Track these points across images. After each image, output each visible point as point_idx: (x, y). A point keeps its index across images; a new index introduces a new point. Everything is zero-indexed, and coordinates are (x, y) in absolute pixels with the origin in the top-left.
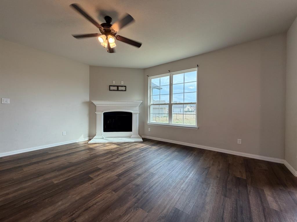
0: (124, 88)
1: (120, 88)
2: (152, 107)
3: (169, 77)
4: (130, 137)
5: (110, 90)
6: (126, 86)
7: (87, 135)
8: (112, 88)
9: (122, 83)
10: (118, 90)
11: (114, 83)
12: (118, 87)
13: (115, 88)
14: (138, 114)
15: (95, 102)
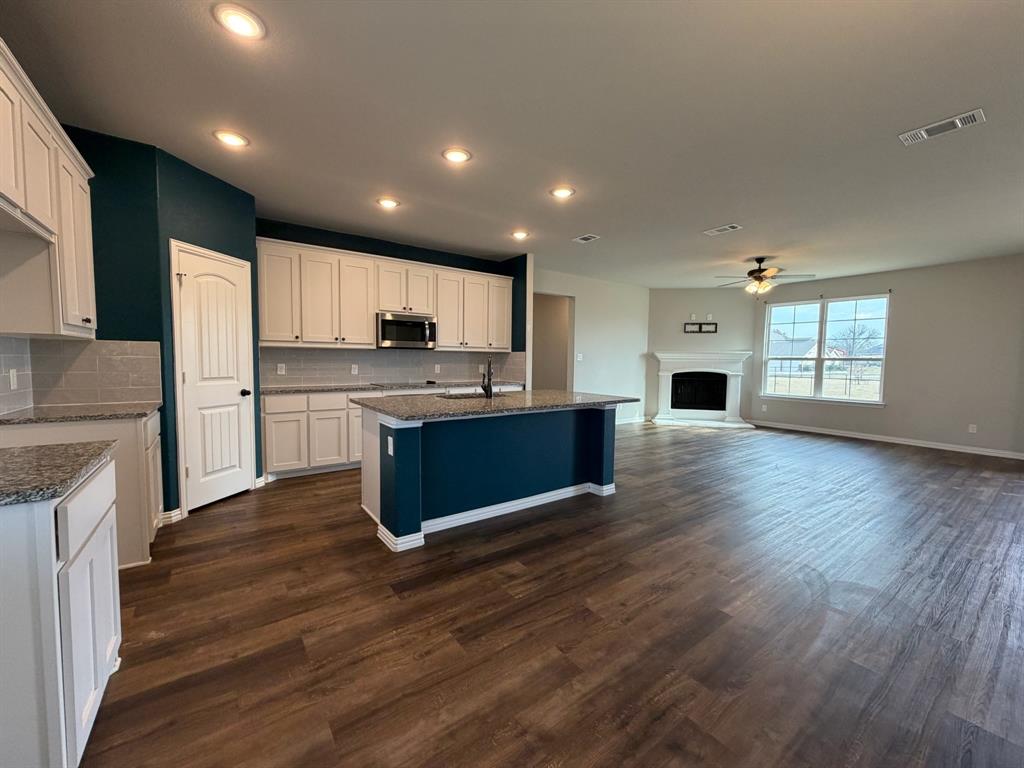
0: (712, 328)
1: (704, 328)
2: (771, 364)
3: (818, 306)
4: (723, 420)
5: (685, 332)
6: (716, 324)
7: (643, 413)
8: (689, 328)
9: (710, 319)
10: (700, 331)
11: (694, 319)
12: (700, 325)
13: (696, 328)
14: (740, 378)
15: (659, 355)
